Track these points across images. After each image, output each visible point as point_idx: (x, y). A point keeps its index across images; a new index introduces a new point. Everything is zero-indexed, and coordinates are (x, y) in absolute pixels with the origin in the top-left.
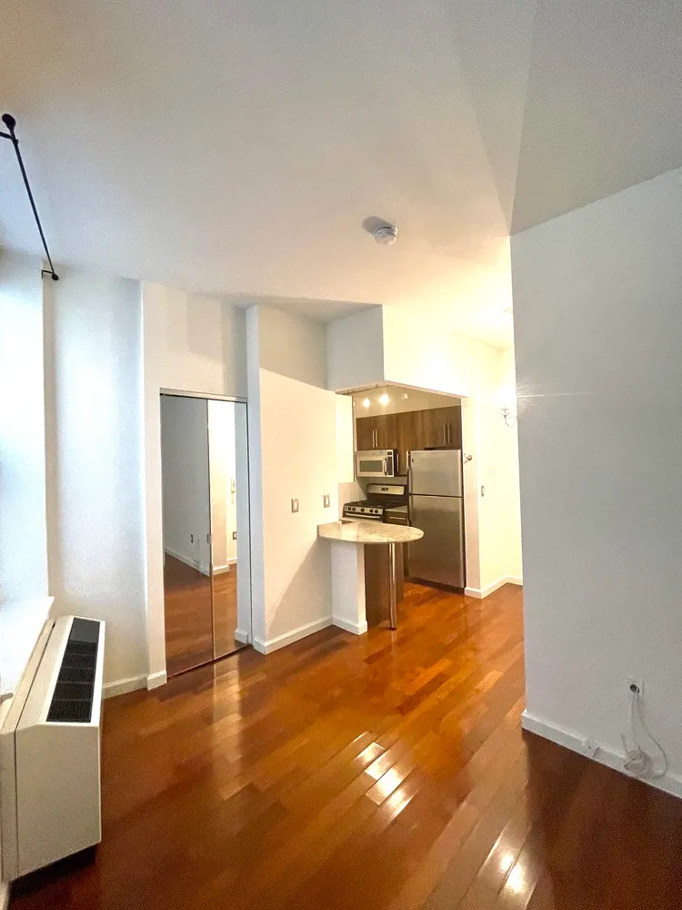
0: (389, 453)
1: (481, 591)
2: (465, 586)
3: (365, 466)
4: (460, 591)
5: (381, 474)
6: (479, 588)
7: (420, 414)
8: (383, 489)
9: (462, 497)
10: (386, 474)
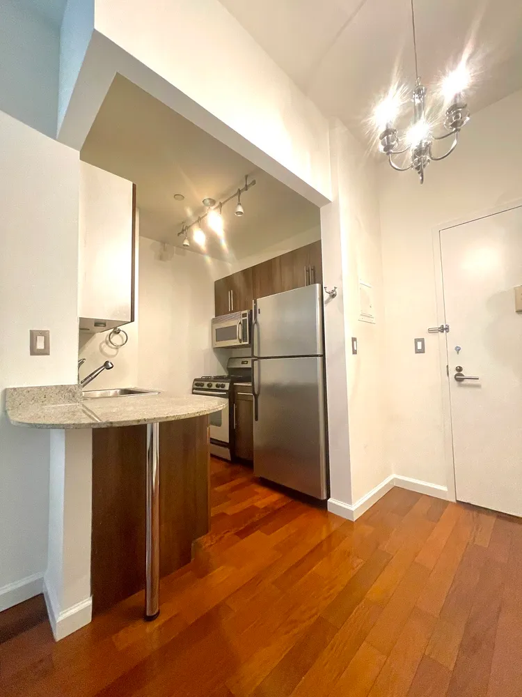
0: (244, 315)
1: (353, 508)
2: (329, 496)
3: (220, 334)
4: (323, 505)
5: (235, 342)
6: (350, 502)
7: (278, 261)
8: (243, 363)
9: (323, 356)
10: (240, 341)
